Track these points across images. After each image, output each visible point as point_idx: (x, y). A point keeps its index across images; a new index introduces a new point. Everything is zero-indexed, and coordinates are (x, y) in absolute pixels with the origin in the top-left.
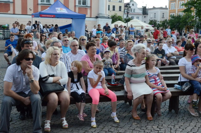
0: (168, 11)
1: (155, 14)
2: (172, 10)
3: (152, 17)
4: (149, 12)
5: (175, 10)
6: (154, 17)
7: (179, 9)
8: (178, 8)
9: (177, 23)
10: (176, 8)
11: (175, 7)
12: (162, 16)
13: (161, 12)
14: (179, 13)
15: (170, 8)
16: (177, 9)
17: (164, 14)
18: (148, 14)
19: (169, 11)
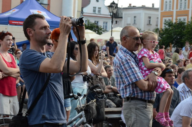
0: (159, 13)
1: (135, 17)
2: (166, 12)
3: (129, 23)
4: (124, 13)
5: (173, 12)
6: (133, 23)
7: (178, 10)
8: (177, 8)
9: (178, 35)
10: (173, 9)
11: (171, 7)
12: (147, 22)
13: (145, 14)
14: (178, 18)
15: (162, 9)
16: (175, 11)
17: (152, 18)
18: (122, 18)
19: (161, 13)
